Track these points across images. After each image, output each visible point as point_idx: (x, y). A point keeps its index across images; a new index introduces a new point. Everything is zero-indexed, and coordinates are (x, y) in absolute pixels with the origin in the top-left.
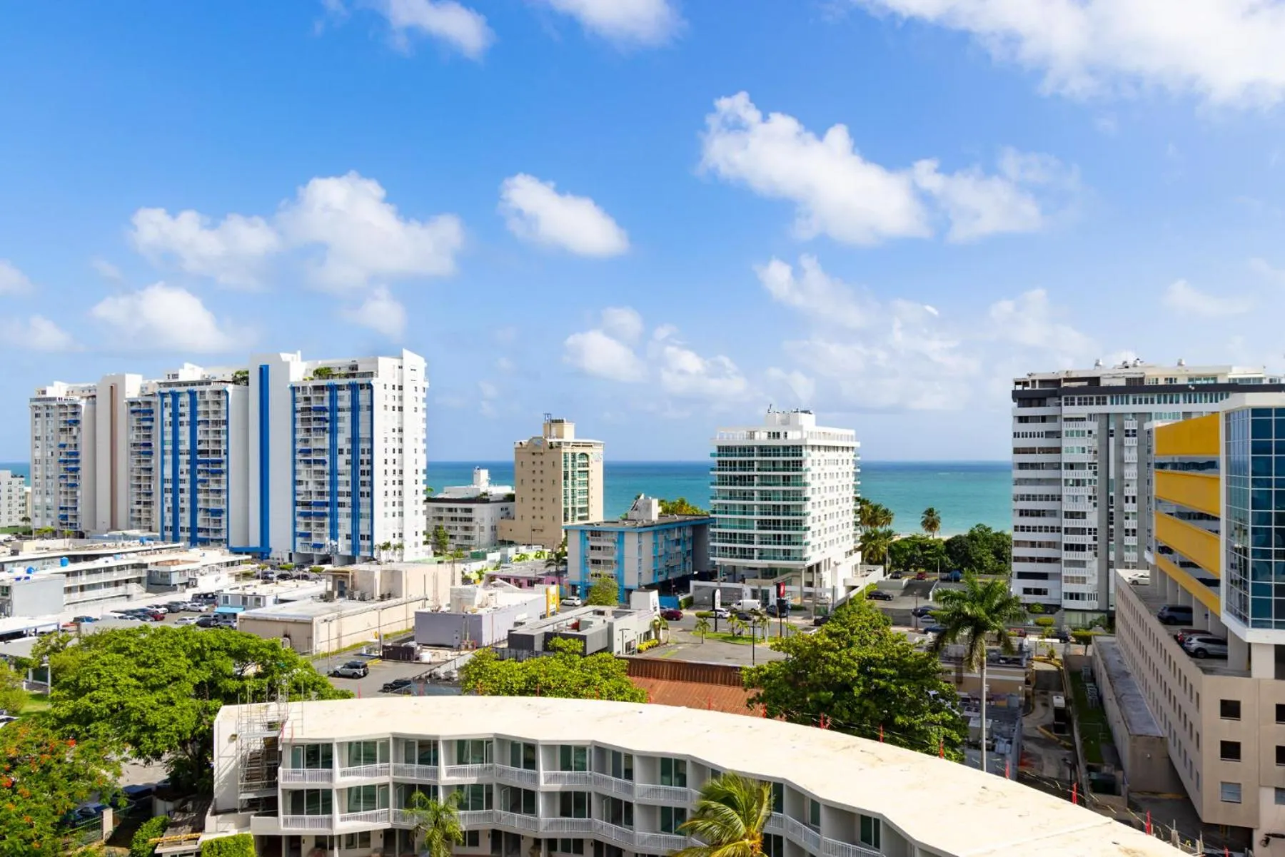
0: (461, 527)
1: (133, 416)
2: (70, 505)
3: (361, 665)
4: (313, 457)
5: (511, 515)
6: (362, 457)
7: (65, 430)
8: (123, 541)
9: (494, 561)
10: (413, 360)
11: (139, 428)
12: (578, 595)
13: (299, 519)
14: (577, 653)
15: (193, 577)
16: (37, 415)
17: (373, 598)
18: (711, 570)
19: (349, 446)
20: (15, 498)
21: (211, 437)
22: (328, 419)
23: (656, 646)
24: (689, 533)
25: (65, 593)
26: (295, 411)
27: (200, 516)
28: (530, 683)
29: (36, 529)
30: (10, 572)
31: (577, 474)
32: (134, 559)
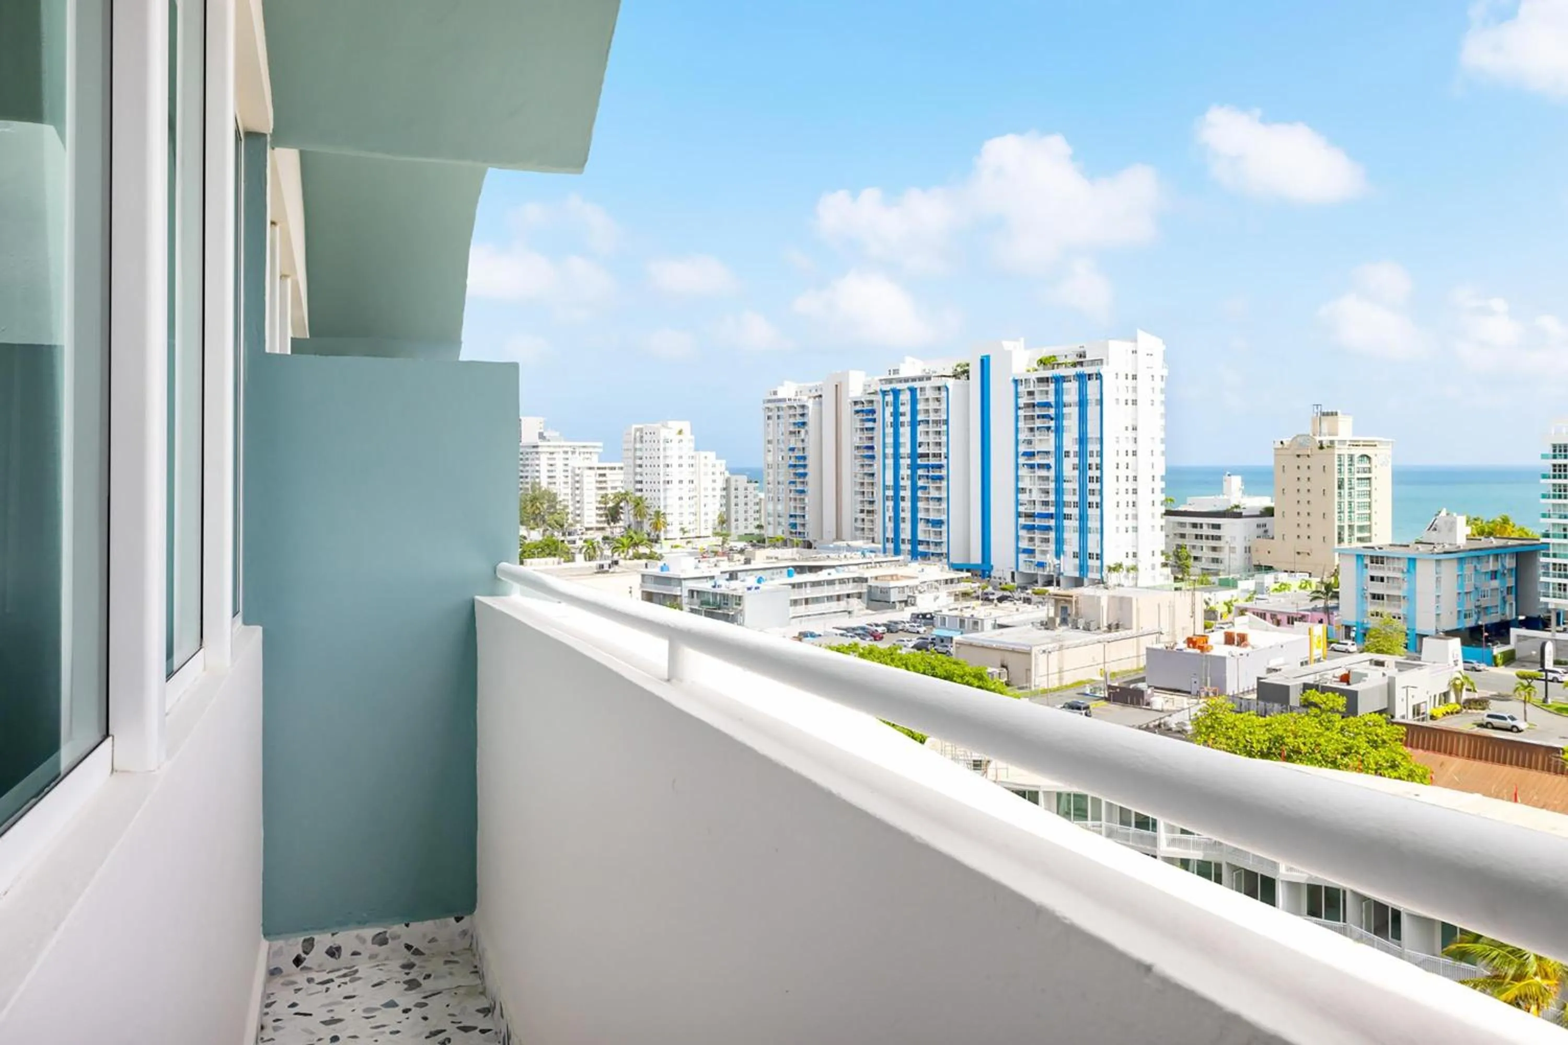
0: (1208, 547)
1: (856, 416)
2: (799, 513)
3: (1083, 706)
4: (1037, 460)
5: (1270, 534)
6: (1090, 460)
7: (794, 433)
8: (845, 553)
9: (1247, 591)
10: (1149, 343)
11: (862, 429)
12: (1354, 639)
13: (1023, 533)
14: (1338, 711)
15: (911, 594)
16: (769, 418)
17: (1099, 628)
18: (1543, 615)
19: (1076, 448)
20: (751, 504)
21: (932, 439)
22: (1053, 416)
23: (1457, 713)
24: (1510, 563)
25: (791, 605)
26: (1018, 408)
27: (921, 526)
28: (1274, 744)
29: (768, 538)
30: (743, 581)
31: (1355, 482)
32: (856, 572)
